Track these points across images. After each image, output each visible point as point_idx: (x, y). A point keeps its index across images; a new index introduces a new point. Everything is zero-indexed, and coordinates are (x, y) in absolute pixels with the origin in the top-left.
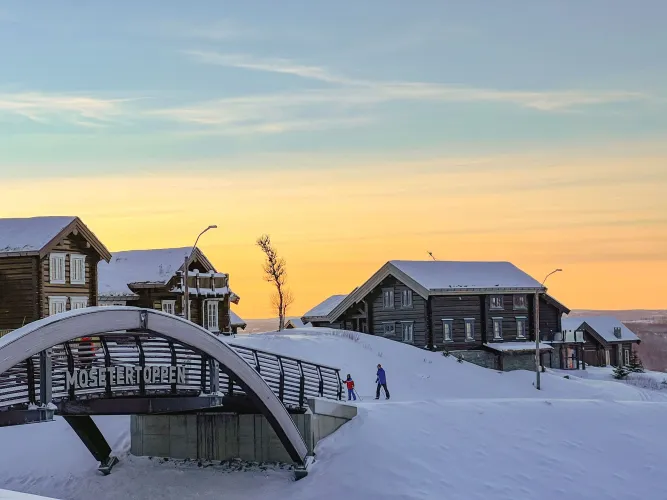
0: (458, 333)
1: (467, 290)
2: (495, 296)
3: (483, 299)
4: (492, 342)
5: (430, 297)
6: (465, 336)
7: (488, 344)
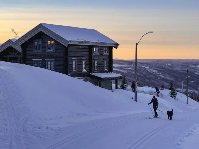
0: (79, 68)
1: (86, 42)
2: (95, 46)
3: (91, 48)
4: (94, 72)
5: (69, 45)
6: (82, 69)
7: (93, 74)
